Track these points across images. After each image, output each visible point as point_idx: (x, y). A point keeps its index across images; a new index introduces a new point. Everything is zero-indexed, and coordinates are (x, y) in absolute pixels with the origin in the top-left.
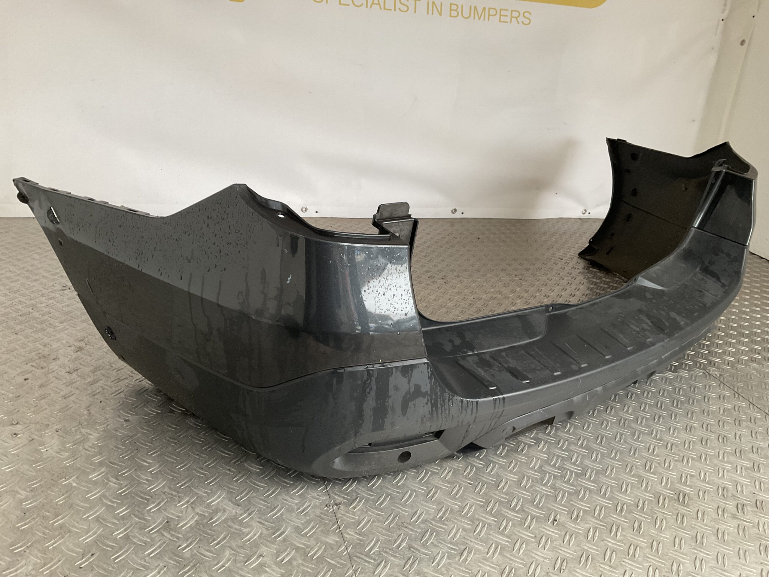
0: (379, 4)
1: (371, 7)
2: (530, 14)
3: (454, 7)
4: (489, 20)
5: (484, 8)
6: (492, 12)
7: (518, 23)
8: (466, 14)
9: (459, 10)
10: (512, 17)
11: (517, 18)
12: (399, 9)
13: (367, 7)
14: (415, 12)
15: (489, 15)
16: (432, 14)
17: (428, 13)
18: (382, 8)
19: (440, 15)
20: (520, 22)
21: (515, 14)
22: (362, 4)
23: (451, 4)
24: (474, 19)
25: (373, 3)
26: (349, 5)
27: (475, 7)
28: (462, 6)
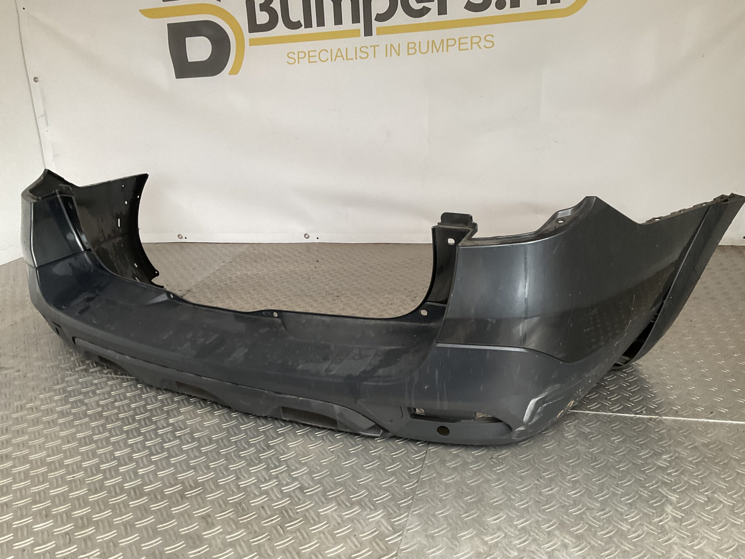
0: (342, 56)
1: (335, 60)
2: (493, 36)
3: (411, 46)
4: (447, 51)
5: (442, 41)
6: (451, 42)
7: (480, 48)
8: (424, 49)
9: (417, 47)
10: (472, 43)
11: (477, 43)
12: (360, 57)
13: (332, 60)
14: (375, 57)
15: (448, 46)
16: (391, 56)
17: (386, 56)
18: (345, 58)
19: (399, 55)
20: (482, 46)
21: (475, 40)
22: (328, 59)
23: (408, 44)
24: (432, 52)
25: (337, 56)
26: (316, 62)
27: (433, 41)
28: (420, 43)
